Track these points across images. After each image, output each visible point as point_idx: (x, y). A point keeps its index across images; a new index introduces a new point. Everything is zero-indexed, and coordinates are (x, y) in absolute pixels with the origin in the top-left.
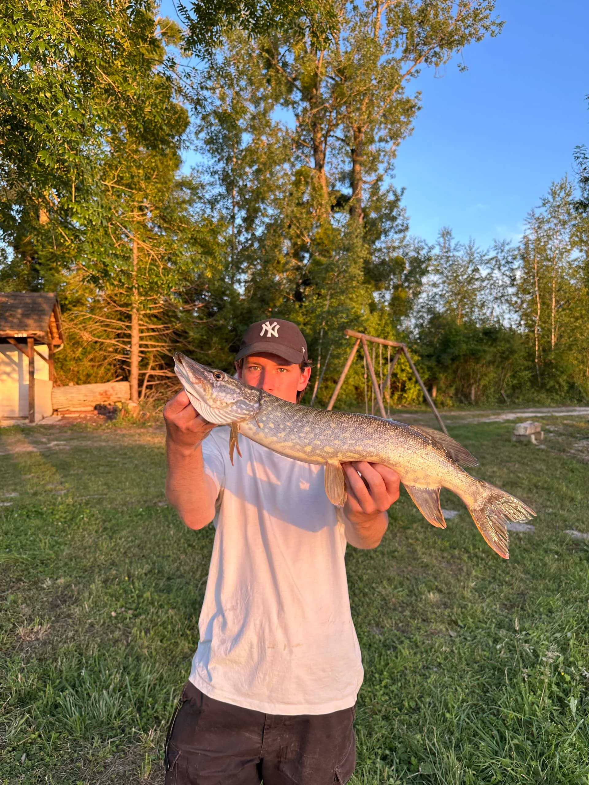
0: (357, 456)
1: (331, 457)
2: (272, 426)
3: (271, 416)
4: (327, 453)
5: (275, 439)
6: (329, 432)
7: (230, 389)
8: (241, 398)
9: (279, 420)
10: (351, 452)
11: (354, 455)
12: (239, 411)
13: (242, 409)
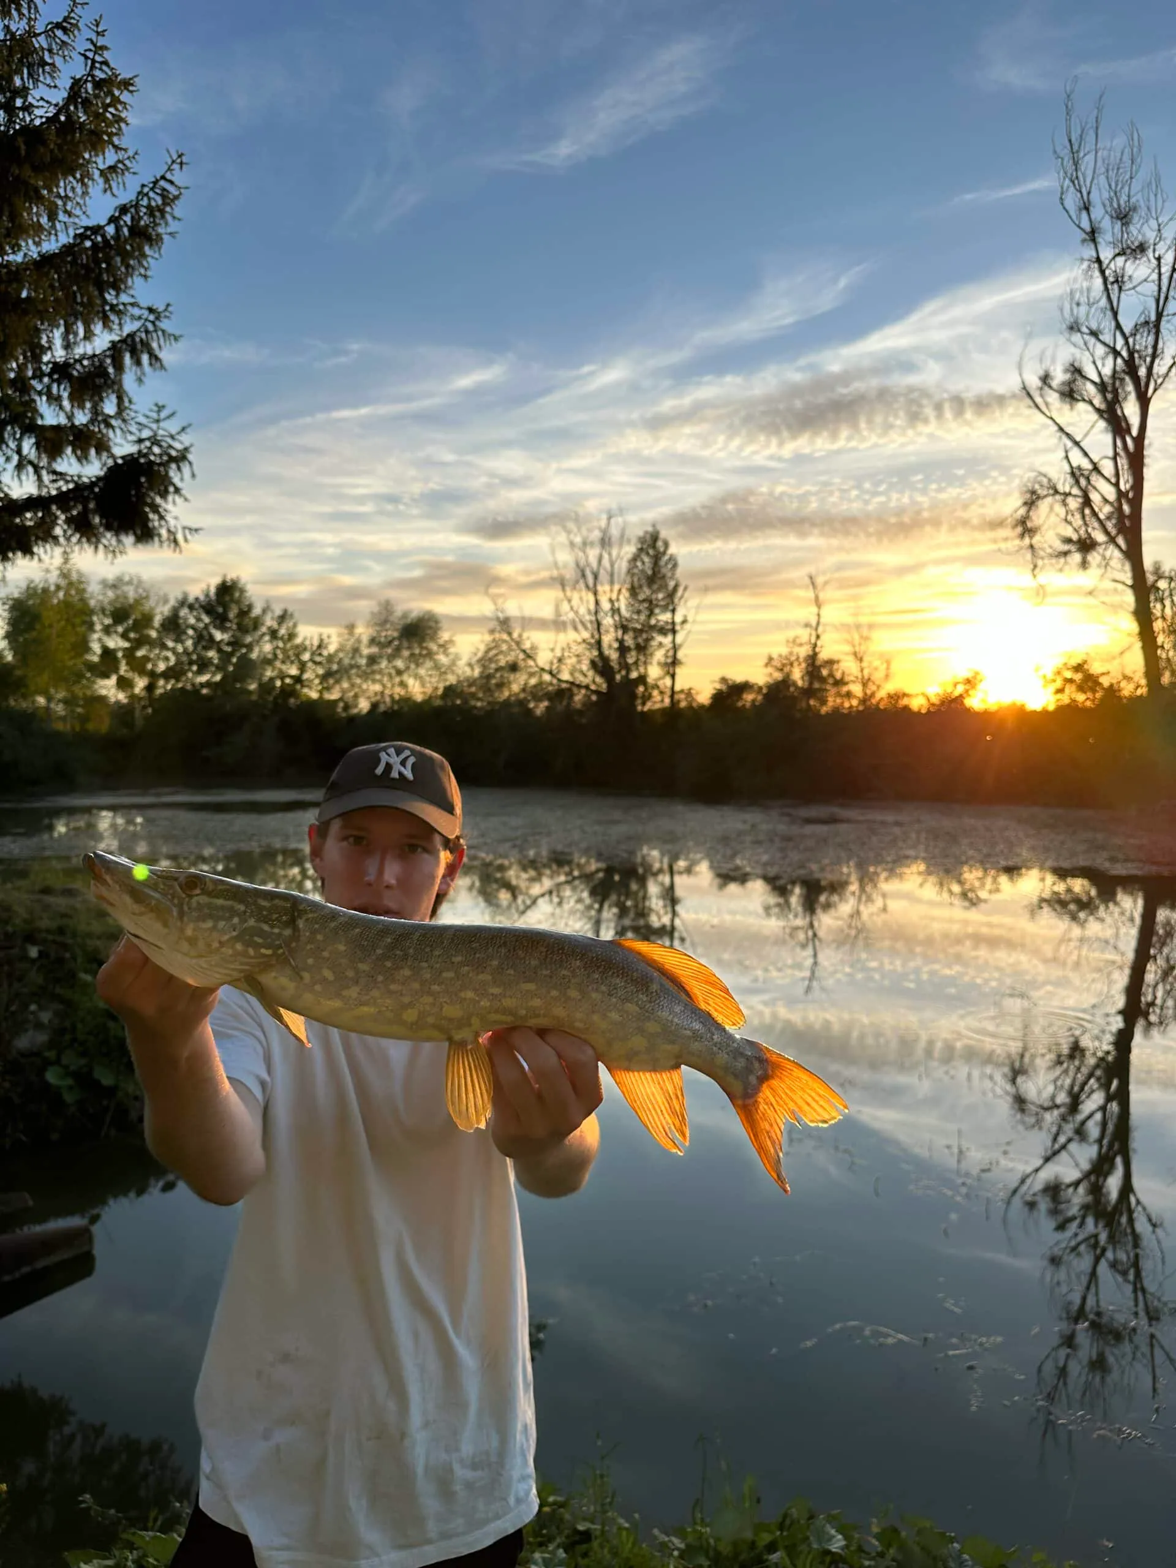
0: (509, 1019)
1: (459, 1027)
2: (328, 974)
3: (326, 954)
4: (451, 1020)
5: (337, 1004)
6: (451, 974)
7: (222, 908)
8: (252, 922)
9: (344, 961)
10: (497, 1011)
11: (503, 1018)
12: (251, 951)
13: (256, 946)
